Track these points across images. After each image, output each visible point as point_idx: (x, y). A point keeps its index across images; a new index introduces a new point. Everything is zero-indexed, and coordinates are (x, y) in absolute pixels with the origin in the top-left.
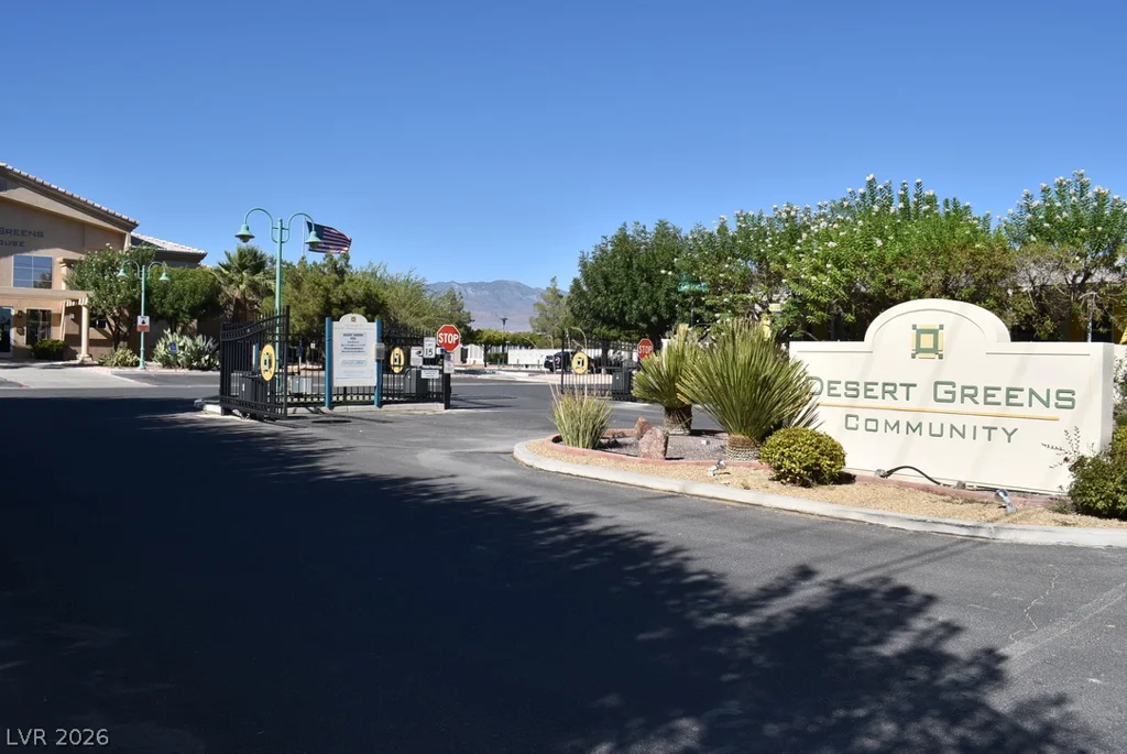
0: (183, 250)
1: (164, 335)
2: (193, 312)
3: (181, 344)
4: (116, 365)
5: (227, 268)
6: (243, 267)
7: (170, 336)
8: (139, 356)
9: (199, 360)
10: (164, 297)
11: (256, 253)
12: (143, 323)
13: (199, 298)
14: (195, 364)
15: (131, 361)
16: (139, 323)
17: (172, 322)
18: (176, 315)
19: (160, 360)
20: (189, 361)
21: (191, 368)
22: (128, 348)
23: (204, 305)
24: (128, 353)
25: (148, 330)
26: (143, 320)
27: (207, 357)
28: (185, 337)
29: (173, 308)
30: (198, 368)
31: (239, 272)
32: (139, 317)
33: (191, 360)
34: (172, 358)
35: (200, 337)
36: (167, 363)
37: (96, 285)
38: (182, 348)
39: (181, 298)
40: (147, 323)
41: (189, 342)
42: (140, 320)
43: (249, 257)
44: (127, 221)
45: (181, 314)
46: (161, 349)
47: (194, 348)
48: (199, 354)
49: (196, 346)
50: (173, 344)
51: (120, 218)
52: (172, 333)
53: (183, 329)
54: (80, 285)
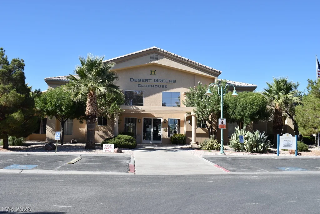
0: (244, 85)
1: (235, 131)
2: (252, 117)
3: (246, 136)
4: (208, 149)
5: (270, 91)
6: (279, 89)
7: (239, 131)
8: (221, 144)
9: (257, 146)
10: (235, 108)
11: (286, 82)
12: (222, 123)
13: (256, 108)
14: (255, 149)
15: (216, 146)
16: (220, 123)
17: (240, 123)
18: (242, 119)
19: (234, 147)
20: (251, 147)
21: (252, 152)
22: (215, 138)
23: (258, 112)
24: (215, 142)
25: (225, 128)
26: (222, 121)
27: (262, 145)
28: (248, 132)
29: (240, 115)
30: (257, 152)
31: (277, 93)
32: (220, 120)
33: (252, 146)
34: (240, 145)
35: (257, 131)
36: (238, 148)
37: (198, 104)
38: (247, 139)
39: (245, 108)
40: (225, 123)
41: (251, 135)
42: (220, 121)
43: (283, 84)
44: (215, 71)
45: (245, 119)
46: (233, 140)
47: (254, 139)
48: (258, 142)
49: (255, 137)
50: (241, 136)
51: (212, 70)
52: (240, 129)
53: (246, 127)
54: (190, 104)
